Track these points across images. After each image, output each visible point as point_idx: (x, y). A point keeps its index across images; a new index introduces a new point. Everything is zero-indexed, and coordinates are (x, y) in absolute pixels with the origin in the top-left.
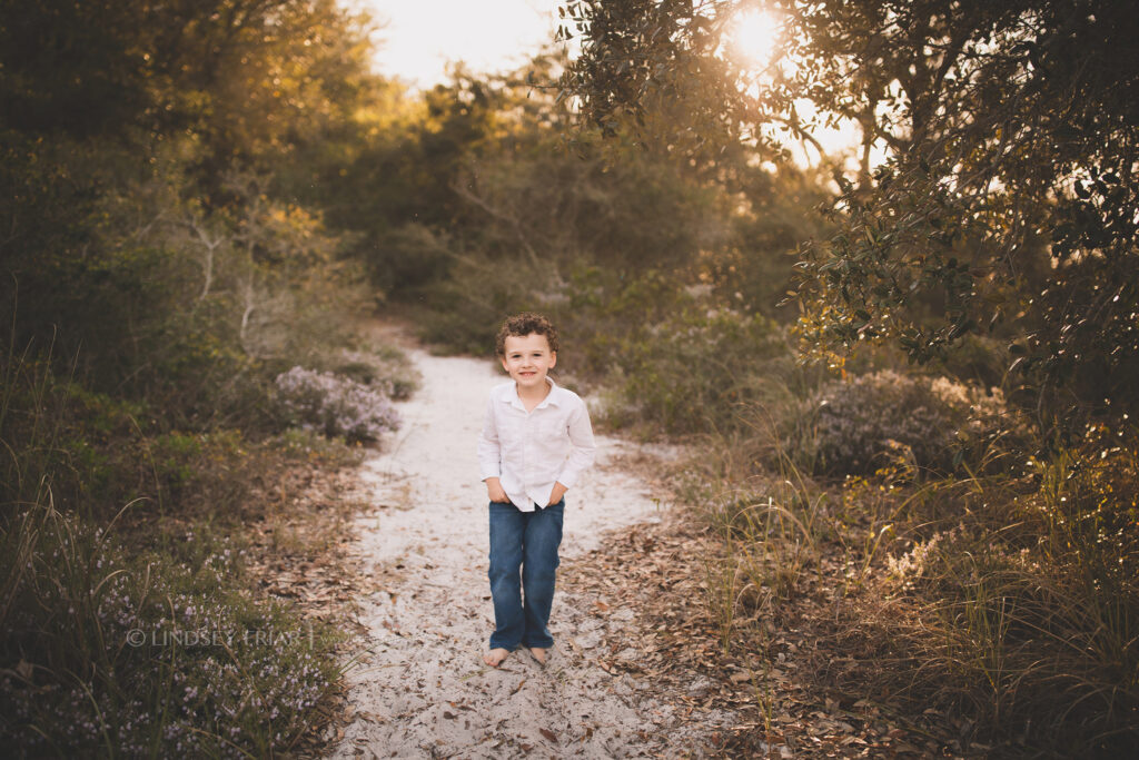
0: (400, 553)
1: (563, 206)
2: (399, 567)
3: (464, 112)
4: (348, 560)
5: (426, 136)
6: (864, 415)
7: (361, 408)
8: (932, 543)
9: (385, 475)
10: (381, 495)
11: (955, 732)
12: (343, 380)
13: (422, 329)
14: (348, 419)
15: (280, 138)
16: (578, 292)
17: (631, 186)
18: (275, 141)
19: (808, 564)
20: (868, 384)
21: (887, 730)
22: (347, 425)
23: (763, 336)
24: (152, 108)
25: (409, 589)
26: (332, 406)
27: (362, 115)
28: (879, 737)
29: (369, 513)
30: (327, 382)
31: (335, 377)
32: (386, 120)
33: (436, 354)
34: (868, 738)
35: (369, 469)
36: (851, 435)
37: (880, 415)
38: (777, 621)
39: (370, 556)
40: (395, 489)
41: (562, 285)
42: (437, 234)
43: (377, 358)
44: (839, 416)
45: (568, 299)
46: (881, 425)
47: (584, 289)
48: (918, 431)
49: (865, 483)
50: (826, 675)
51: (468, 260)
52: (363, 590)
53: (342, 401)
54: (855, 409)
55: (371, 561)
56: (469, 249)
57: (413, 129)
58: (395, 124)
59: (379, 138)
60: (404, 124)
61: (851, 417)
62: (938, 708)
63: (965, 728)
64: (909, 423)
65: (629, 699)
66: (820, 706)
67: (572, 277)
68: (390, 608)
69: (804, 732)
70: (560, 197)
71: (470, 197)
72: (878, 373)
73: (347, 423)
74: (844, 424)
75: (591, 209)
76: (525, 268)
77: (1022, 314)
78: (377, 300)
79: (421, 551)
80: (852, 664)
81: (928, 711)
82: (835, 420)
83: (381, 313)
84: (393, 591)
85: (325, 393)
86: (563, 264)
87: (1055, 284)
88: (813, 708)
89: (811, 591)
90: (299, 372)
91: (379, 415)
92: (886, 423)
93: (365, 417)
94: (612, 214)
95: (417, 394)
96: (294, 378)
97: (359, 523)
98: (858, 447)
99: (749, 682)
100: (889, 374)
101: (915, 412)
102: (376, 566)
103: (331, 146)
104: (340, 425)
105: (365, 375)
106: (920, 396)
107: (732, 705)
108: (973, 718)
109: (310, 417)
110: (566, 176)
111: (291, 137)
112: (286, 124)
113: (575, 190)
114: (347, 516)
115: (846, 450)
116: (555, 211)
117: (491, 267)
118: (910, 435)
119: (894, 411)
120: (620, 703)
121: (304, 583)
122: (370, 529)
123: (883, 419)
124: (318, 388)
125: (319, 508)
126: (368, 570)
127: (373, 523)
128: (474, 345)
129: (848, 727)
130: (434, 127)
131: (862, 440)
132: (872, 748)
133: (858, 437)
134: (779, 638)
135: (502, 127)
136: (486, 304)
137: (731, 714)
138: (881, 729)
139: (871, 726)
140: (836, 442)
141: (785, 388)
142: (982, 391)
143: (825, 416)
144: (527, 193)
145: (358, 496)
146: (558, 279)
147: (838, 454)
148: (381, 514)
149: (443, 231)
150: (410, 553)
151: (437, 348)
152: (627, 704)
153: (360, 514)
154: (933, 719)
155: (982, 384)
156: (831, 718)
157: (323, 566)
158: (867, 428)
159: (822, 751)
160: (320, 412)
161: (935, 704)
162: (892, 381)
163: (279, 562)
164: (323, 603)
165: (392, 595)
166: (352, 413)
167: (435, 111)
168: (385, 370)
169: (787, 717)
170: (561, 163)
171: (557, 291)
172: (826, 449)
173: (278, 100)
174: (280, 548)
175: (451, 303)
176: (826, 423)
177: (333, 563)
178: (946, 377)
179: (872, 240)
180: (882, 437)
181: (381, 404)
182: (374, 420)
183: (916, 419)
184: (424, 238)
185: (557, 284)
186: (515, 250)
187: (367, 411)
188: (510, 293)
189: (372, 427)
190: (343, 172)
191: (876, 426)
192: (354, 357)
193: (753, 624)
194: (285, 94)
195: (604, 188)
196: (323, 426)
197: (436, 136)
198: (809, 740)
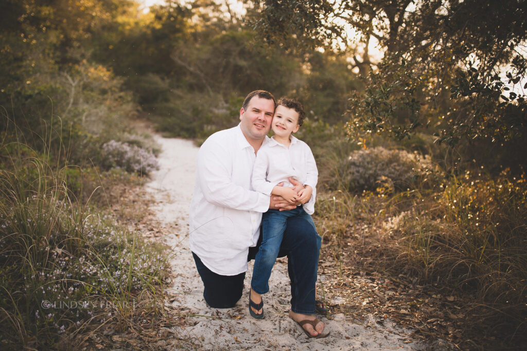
0: (175, 220)
1: (226, 67)
2: (176, 225)
3: (172, 19)
4: (153, 222)
5: (154, 30)
6: (370, 166)
7: (142, 160)
8: (401, 216)
9: (158, 189)
10: (158, 197)
11: (411, 282)
12: (133, 147)
13: (156, 125)
14: (137, 164)
15: (84, 30)
16: (233, 109)
17: (258, 59)
18: (81, 32)
19: (349, 226)
20: (372, 152)
21: (385, 281)
22: (137, 167)
23: (323, 131)
24: (25, 14)
25: (183, 233)
26: (129, 159)
27: (121, 19)
28: (381, 284)
29: (155, 204)
30: (126, 147)
31: (129, 146)
32: (132, 21)
33: (165, 137)
34: (377, 284)
35: (148, 187)
36: (364, 174)
37: (376, 166)
38: (339, 245)
39: (163, 220)
40: (163, 195)
41: (225, 105)
42: (163, 79)
43: (142, 137)
44: (359, 166)
45: (228, 112)
46: (377, 171)
47: (236, 107)
48: (393, 173)
49: (372, 193)
50: (360, 264)
51: (178, 92)
52: (164, 233)
53: (134, 157)
54: (366, 164)
55: (164, 223)
56: (178, 87)
57: (148, 27)
58: (137, 23)
59: (131, 30)
60: (142, 24)
61: (364, 167)
62: (404, 274)
63: (414, 281)
64: (389, 170)
65: (283, 271)
66: (359, 274)
67: (230, 101)
68: (178, 239)
69: (353, 282)
70: (224, 63)
71: (179, 62)
72: (376, 148)
73: (136, 166)
74: (361, 170)
75: (238, 69)
76: (206, 97)
77: (439, 123)
78: (138, 111)
79: (183, 219)
80: (370, 260)
81: (400, 275)
82: (357, 169)
83: (139, 117)
84: (177, 234)
85: (126, 152)
86: (225, 95)
87: (453, 110)
88: (356, 274)
89: (351, 235)
90: (113, 143)
91: (151, 163)
92: (379, 170)
93: (145, 164)
94: (248, 72)
95: (161, 155)
96: (112, 146)
97: (152, 208)
98: (367, 180)
99: (330, 266)
100: (381, 148)
101: (392, 165)
102: (166, 224)
103: (106, 34)
104: (133, 167)
105: (139, 145)
106: (394, 159)
107: (324, 273)
108: (418, 277)
109: (119, 164)
110: (227, 53)
111: (88, 30)
112: (86, 23)
113: (231, 60)
114: (147, 205)
115: (362, 182)
116: (221, 70)
117: (189, 96)
118: (389, 175)
119: (383, 165)
120: (280, 272)
121: (139, 230)
122: (159, 211)
123: (378, 168)
124: (123, 151)
125: (134, 202)
126: (164, 226)
127: (160, 208)
128: (183, 133)
129: (369, 281)
130: (158, 26)
131: (369, 177)
132: (379, 287)
133: (367, 176)
134: (340, 251)
135: (191, 27)
136: (189, 114)
137: (324, 276)
138: (382, 281)
139: (379, 280)
140: (358, 178)
141: (335, 154)
142: (421, 157)
143: (352, 167)
144: (208, 61)
145: (148, 197)
146: (223, 102)
147: (358, 183)
148: (160, 204)
149: (166, 78)
150: (179, 220)
151: (165, 134)
152: (282, 273)
153: (152, 205)
154: (402, 278)
155: (421, 153)
156: (363, 278)
157: (144, 224)
158: (371, 172)
159: (360, 288)
160: (124, 161)
161: (403, 273)
162: (382, 152)
163: (125, 222)
164: (150, 237)
165: (177, 235)
166: (138, 162)
167: (158, 18)
168: (148, 143)
169: (345, 277)
170: (225, 47)
171: (223, 108)
172: (354, 180)
173: (83, 12)
174: (124, 216)
175: (172, 112)
176: (353, 169)
177: (148, 223)
178: (406, 150)
179: (383, 90)
180: (378, 175)
181: (151, 158)
182: (149, 165)
183: (392, 168)
184: (157, 81)
185: (223, 104)
186: (201, 88)
187: (145, 161)
188: (200, 108)
189: (148, 168)
190: (111, 47)
191: (375, 171)
192: (133, 137)
193: (329, 247)
194: (87, 8)
195: (245, 60)
196: (125, 167)
197: (159, 30)
198: (355, 285)
